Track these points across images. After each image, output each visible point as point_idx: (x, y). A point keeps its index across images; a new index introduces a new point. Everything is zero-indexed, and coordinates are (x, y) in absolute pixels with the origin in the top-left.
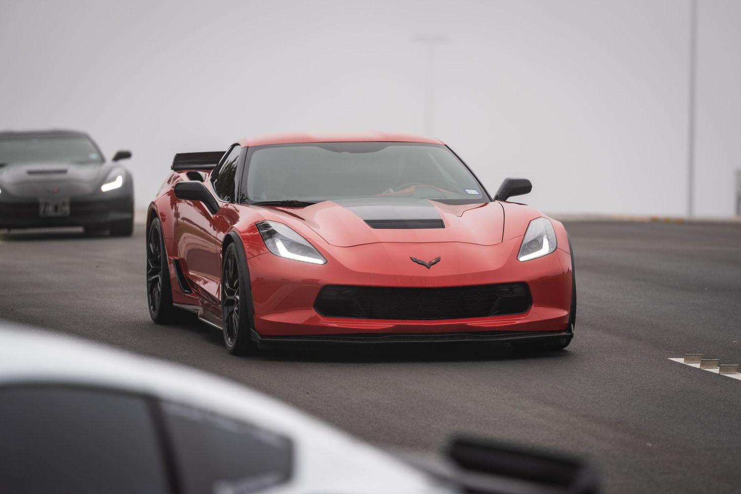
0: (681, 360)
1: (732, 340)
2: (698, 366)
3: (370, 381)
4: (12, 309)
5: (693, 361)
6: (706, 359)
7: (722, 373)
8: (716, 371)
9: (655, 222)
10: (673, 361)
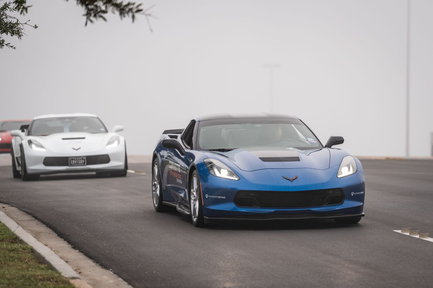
0: (400, 231)
1: (426, 221)
2: (408, 234)
3: (238, 243)
4: (53, 209)
5: (405, 231)
6: (412, 230)
7: (421, 238)
8: (417, 236)
9: (388, 160)
10: (395, 232)
